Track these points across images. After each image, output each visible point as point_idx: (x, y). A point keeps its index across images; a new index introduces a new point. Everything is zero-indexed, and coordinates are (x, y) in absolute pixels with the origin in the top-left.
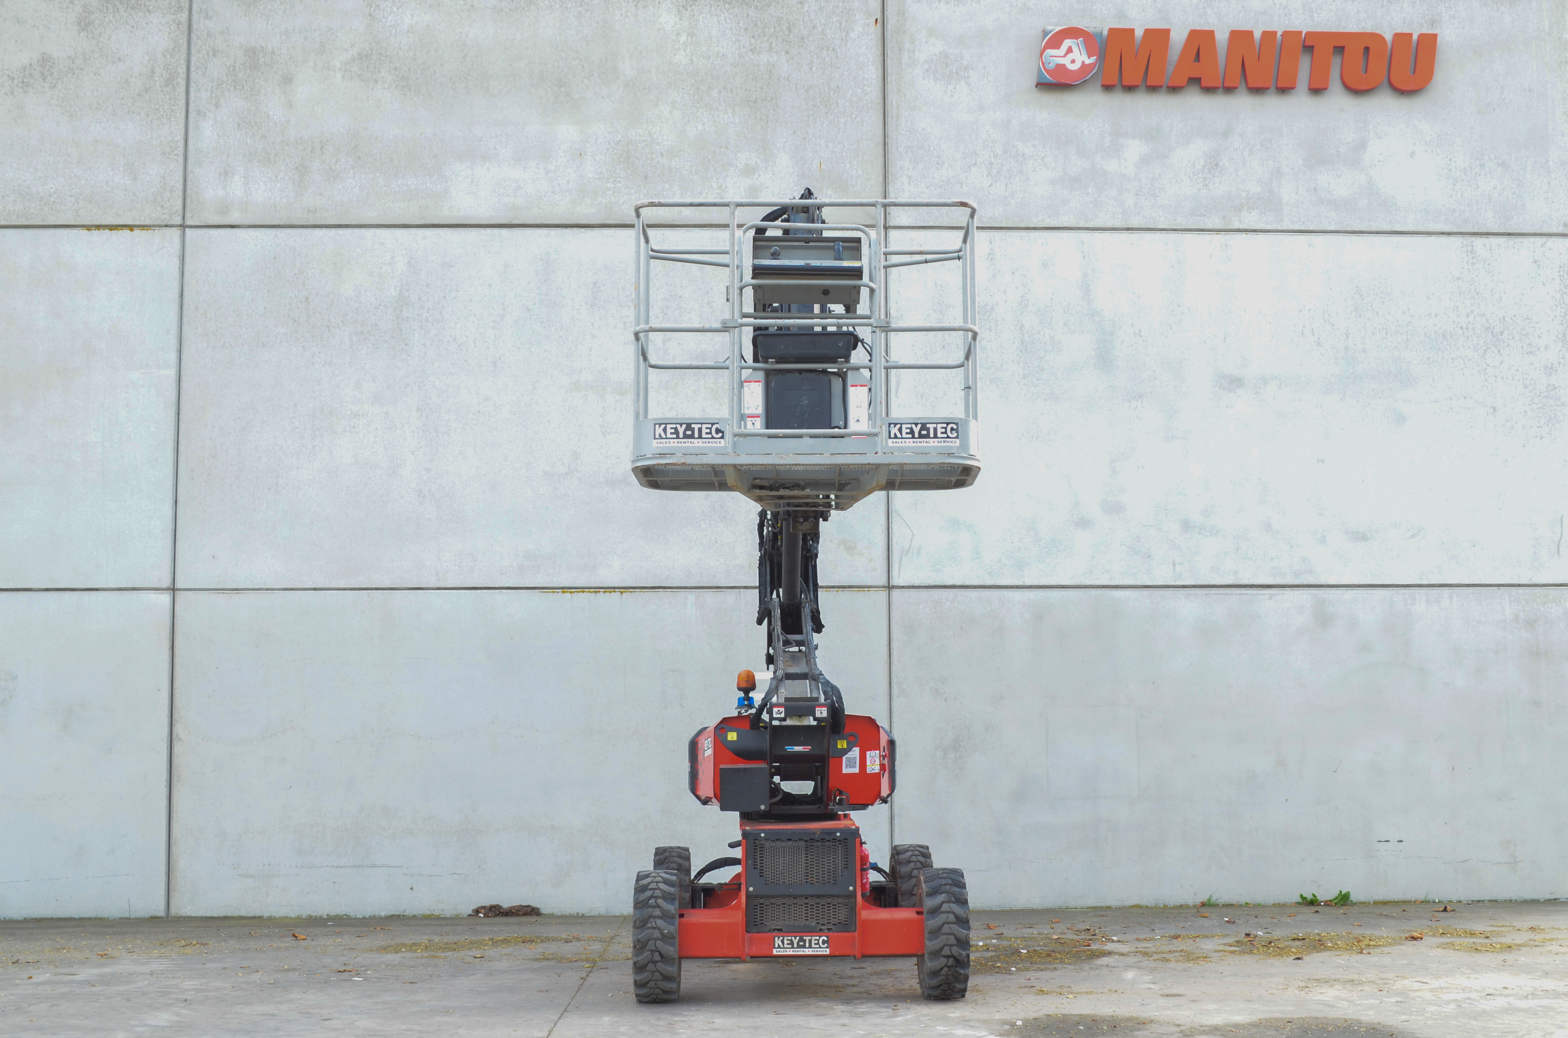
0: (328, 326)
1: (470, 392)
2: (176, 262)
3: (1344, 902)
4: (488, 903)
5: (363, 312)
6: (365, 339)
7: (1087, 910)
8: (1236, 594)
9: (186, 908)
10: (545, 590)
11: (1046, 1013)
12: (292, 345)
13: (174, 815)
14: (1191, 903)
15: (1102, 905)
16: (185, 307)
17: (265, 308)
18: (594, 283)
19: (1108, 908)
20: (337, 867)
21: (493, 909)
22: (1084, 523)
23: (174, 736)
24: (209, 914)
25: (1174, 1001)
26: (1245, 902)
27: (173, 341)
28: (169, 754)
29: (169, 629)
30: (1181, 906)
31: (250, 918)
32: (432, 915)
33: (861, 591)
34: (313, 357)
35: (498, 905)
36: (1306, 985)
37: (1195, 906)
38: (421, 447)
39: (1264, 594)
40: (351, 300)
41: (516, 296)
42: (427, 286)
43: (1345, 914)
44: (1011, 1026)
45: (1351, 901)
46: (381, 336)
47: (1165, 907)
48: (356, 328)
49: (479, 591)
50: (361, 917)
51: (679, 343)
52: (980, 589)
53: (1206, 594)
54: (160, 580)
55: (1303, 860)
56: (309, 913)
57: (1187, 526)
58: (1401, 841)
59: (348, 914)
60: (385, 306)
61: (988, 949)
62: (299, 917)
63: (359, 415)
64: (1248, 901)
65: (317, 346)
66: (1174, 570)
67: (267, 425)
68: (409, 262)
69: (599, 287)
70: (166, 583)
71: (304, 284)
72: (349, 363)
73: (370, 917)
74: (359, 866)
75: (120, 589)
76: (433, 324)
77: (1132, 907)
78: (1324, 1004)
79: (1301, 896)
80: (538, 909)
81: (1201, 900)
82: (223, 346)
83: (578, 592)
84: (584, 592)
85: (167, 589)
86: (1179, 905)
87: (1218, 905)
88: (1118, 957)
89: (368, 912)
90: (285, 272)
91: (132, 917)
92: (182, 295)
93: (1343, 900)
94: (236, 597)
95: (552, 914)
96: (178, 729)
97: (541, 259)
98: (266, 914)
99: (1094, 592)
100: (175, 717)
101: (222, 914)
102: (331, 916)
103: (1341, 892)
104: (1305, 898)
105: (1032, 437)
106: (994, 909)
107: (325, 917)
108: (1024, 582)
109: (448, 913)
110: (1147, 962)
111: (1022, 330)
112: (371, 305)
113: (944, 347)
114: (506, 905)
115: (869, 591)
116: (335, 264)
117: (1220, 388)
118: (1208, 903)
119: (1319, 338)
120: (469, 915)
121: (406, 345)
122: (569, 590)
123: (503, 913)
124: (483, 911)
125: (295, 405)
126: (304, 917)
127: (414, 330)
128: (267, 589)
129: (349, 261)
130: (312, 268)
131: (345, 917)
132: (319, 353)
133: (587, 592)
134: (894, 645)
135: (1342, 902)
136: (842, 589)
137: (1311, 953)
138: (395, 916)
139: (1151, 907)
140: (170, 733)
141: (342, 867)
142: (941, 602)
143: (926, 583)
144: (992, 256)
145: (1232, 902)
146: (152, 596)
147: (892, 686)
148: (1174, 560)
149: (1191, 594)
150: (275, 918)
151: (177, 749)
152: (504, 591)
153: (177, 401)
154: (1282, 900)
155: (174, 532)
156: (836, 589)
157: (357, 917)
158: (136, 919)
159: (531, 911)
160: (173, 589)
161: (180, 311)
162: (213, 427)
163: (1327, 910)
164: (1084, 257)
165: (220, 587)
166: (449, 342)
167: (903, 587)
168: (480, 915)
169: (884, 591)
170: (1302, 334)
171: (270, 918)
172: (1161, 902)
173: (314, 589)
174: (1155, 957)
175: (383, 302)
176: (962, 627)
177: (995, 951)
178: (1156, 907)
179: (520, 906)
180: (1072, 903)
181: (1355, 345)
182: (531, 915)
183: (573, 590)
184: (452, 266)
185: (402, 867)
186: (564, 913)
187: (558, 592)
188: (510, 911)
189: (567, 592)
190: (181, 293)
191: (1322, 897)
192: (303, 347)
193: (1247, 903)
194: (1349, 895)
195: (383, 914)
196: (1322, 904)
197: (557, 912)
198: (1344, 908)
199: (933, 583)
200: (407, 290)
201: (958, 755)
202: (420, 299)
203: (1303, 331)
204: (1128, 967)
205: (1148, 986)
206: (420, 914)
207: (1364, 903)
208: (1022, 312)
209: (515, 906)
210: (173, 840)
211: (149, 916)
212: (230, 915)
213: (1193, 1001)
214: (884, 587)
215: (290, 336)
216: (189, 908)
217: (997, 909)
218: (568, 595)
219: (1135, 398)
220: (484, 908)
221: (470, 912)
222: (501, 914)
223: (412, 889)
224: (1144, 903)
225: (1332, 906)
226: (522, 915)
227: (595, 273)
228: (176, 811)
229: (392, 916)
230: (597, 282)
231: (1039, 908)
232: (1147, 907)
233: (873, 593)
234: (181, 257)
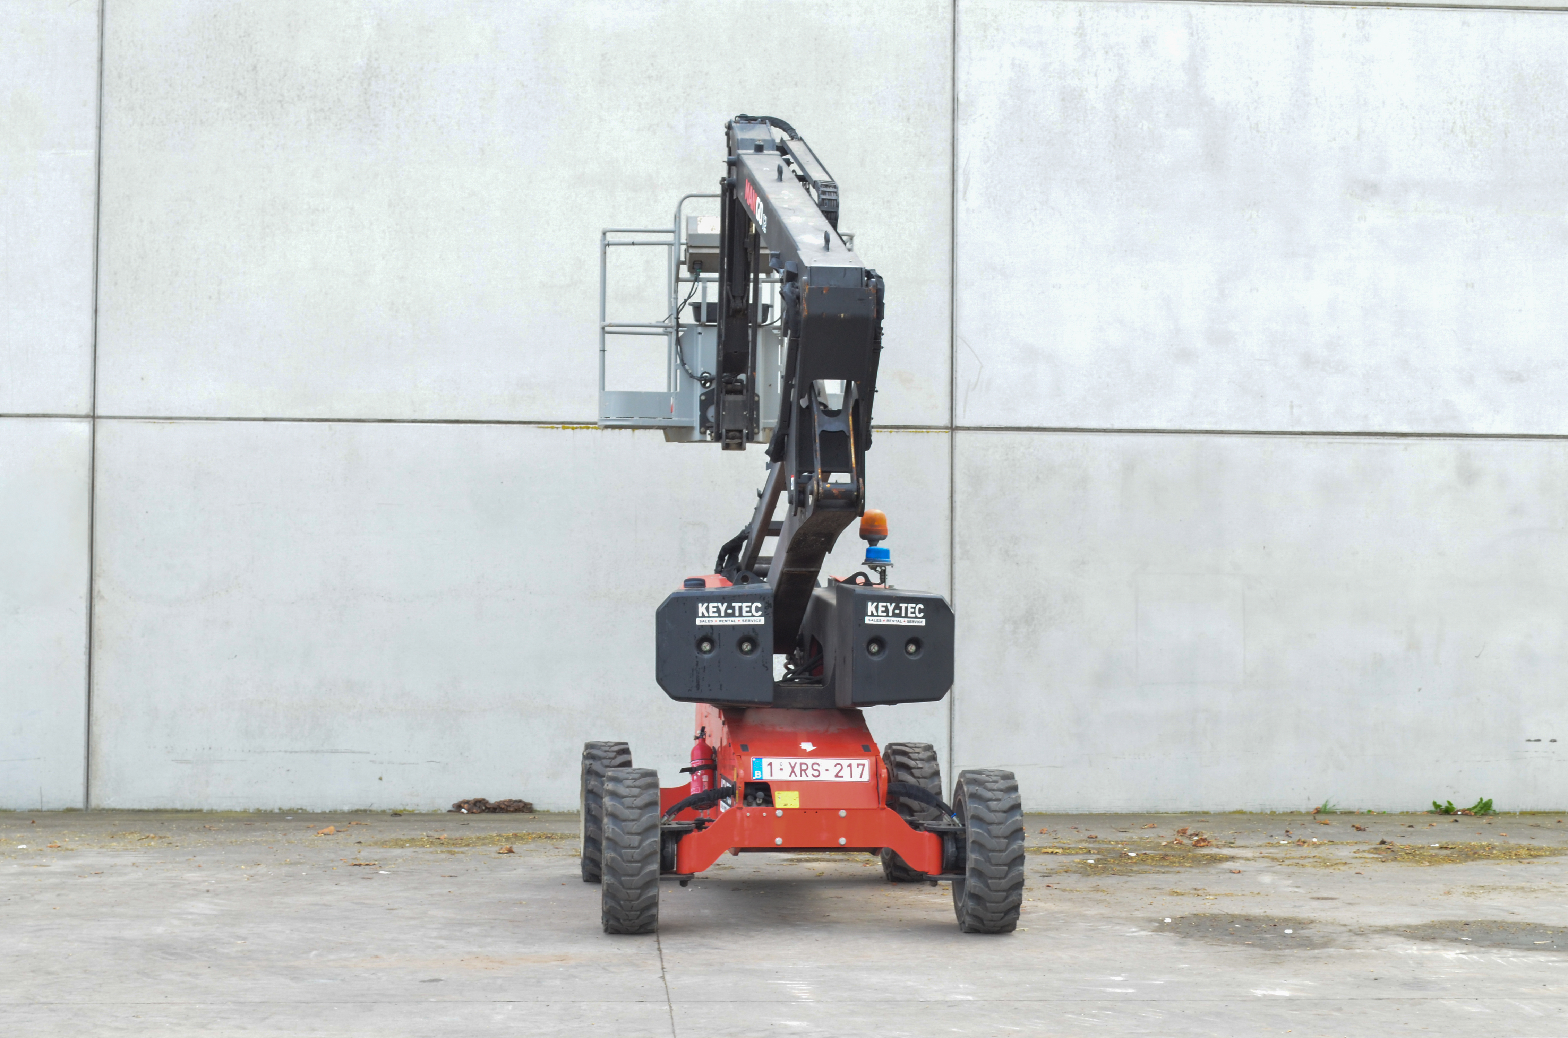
0: (280, 101)
1: (453, 185)
2: (94, 19)
3: (1486, 811)
4: (471, 796)
5: (322, 84)
6: (325, 118)
7: (1180, 815)
8: (1365, 444)
9: (109, 799)
10: (542, 426)
11: (1191, 912)
12: (237, 123)
13: (95, 688)
14: (1303, 809)
15: (1198, 809)
16: (106, 73)
17: (204, 77)
18: (603, 55)
19: (1206, 813)
20: (291, 752)
21: (478, 804)
22: (1185, 355)
23: (95, 594)
24: (137, 806)
25: (1328, 904)
26: (1368, 809)
27: (92, 116)
28: (89, 615)
29: (88, 464)
30: (1291, 812)
31: (187, 811)
32: (405, 810)
33: (919, 432)
34: (262, 138)
35: (484, 800)
36: (1472, 891)
37: (1308, 813)
38: (393, 251)
39: (1398, 444)
40: (309, 70)
41: (508, 69)
42: (401, 54)
43: (1490, 824)
44: (1159, 923)
45: (1494, 811)
46: (345, 115)
47: (1273, 813)
48: (314, 104)
49: (462, 425)
50: (320, 812)
51: (705, 130)
52: (1060, 433)
53: (1329, 443)
54: (77, 406)
55: (1437, 761)
56: (257, 806)
57: (1308, 361)
58: (1555, 741)
59: (304, 808)
60: (349, 78)
61: (1090, 851)
62: (245, 811)
63: (318, 210)
64: (1372, 808)
65: (267, 125)
66: (1292, 413)
67: (206, 221)
68: (378, 25)
69: (609, 60)
70: (84, 408)
71: (251, 49)
72: (306, 147)
73: (330, 812)
74: (317, 752)
75: (28, 416)
76: (407, 100)
77: (1235, 812)
78: (1498, 909)
79: (1435, 803)
80: (531, 804)
81: (1315, 806)
82: (153, 123)
83: (581, 428)
84: (588, 428)
85: (86, 417)
86: (1289, 812)
87: (1335, 813)
88: (1244, 862)
89: (328, 805)
90: (227, 34)
91: (45, 808)
92: (101, 59)
93: (1484, 809)
94: (169, 427)
95: (548, 811)
96: (100, 585)
97: (539, 25)
98: (206, 807)
99: (1195, 438)
100: (97, 570)
101: (152, 806)
102: (283, 811)
103: (1481, 799)
104: (1439, 806)
105: (1126, 251)
106: (1070, 813)
107: (277, 811)
108: (1112, 425)
109: (424, 809)
110: (1280, 867)
111: (1115, 121)
112: (332, 76)
113: (1022, 140)
114: (493, 798)
115: (928, 432)
116: (289, 25)
117: (1351, 195)
118: (1323, 810)
119: (1472, 137)
120: (450, 811)
121: (376, 125)
122: (571, 426)
123: (489, 808)
124: (466, 806)
125: (241, 197)
126: (251, 811)
127: (386, 108)
128: (207, 419)
129: (305, 22)
130: (261, 30)
131: (300, 811)
132: (270, 133)
133: (592, 428)
134: (958, 497)
135: (1482, 812)
136: (896, 430)
137: (1466, 861)
138: (361, 810)
139: (1256, 814)
140: (89, 589)
141: (296, 752)
142: (1014, 447)
143: (996, 424)
144: (1080, 31)
145: (1352, 809)
146: (68, 424)
147: (954, 546)
148: (1292, 402)
149: (1312, 443)
150: (217, 812)
151: (98, 609)
152: (492, 425)
153: (97, 189)
154: (1411, 808)
155: (93, 348)
156: (889, 430)
157: (315, 811)
158: (48, 811)
159: (523, 807)
160: (93, 417)
161: (99, 79)
162: (141, 221)
163: (1465, 819)
164: (1192, 34)
165: (151, 415)
166: (427, 123)
167: (968, 429)
168: (463, 810)
169: (946, 432)
170: (1452, 131)
171: (211, 812)
172: (1268, 807)
173: (265, 420)
174: (1287, 862)
175: (347, 72)
176: (1038, 478)
177: (1098, 853)
178: (1261, 813)
179: (510, 801)
180: (1163, 807)
181: (1515, 145)
182: (523, 812)
183: (575, 426)
184: (431, 31)
185: (368, 753)
186: (561, 810)
187: (557, 428)
188: (499, 806)
189: (568, 428)
190: (100, 56)
191: (1460, 804)
192: (250, 125)
193: (1369, 811)
194: (1491, 803)
195: (346, 808)
196: (1459, 813)
197: (553, 809)
198: (1487, 817)
199: (1004, 424)
200: (376, 59)
201: (1031, 630)
202: (392, 71)
203: (1453, 128)
204: (1261, 871)
205: (1291, 889)
206: (390, 810)
207: (1509, 813)
208: (1116, 100)
209: (505, 801)
210: (94, 718)
211: (65, 807)
212: (162, 807)
213: (1350, 904)
214: (946, 428)
215: (235, 112)
216: (112, 799)
217: (1075, 813)
218: (570, 431)
219: (1249, 205)
220: (467, 802)
221: (450, 807)
222: (486, 811)
223: (380, 779)
224: (1247, 808)
225: (1471, 815)
226: (512, 812)
227: (604, 43)
228: (97, 684)
229: (357, 811)
230: (606, 53)
231: (1124, 812)
232: (1251, 813)
233: (933, 435)
234: (100, 12)
